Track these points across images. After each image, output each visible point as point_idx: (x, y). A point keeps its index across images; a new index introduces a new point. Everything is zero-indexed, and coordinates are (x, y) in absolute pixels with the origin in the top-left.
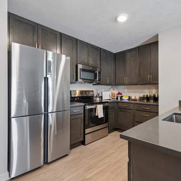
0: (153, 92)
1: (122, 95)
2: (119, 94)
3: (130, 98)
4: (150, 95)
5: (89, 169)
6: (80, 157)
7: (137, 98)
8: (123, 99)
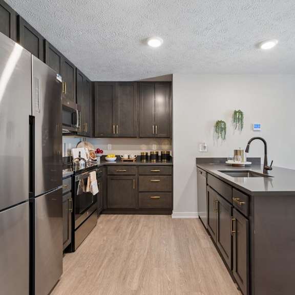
0: (153, 149)
1: (104, 154)
2: (98, 151)
3: (119, 158)
4: (151, 152)
5: (124, 279)
6: (86, 271)
7: (133, 157)
8: (107, 161)
